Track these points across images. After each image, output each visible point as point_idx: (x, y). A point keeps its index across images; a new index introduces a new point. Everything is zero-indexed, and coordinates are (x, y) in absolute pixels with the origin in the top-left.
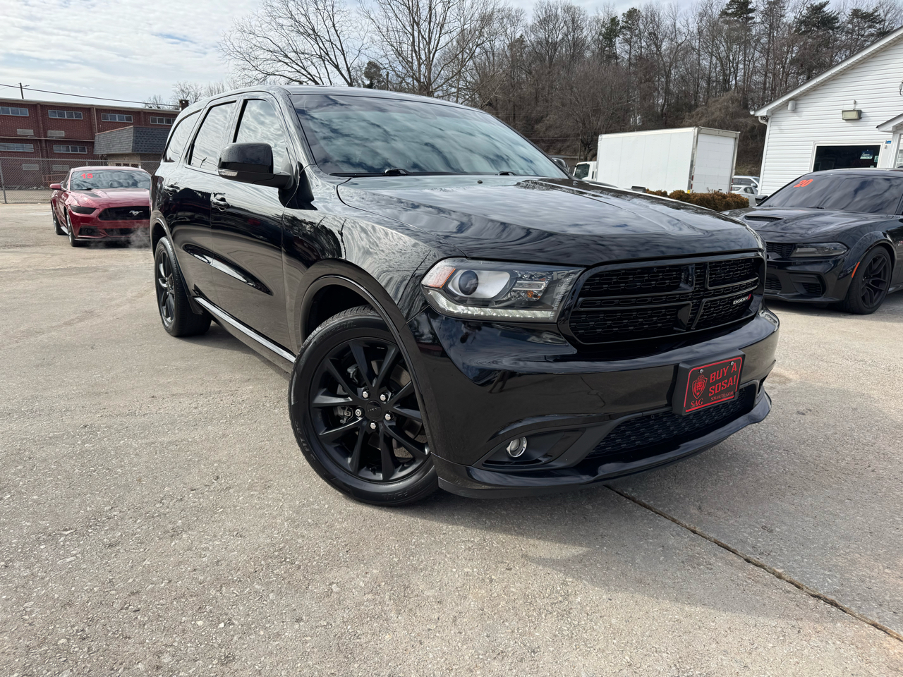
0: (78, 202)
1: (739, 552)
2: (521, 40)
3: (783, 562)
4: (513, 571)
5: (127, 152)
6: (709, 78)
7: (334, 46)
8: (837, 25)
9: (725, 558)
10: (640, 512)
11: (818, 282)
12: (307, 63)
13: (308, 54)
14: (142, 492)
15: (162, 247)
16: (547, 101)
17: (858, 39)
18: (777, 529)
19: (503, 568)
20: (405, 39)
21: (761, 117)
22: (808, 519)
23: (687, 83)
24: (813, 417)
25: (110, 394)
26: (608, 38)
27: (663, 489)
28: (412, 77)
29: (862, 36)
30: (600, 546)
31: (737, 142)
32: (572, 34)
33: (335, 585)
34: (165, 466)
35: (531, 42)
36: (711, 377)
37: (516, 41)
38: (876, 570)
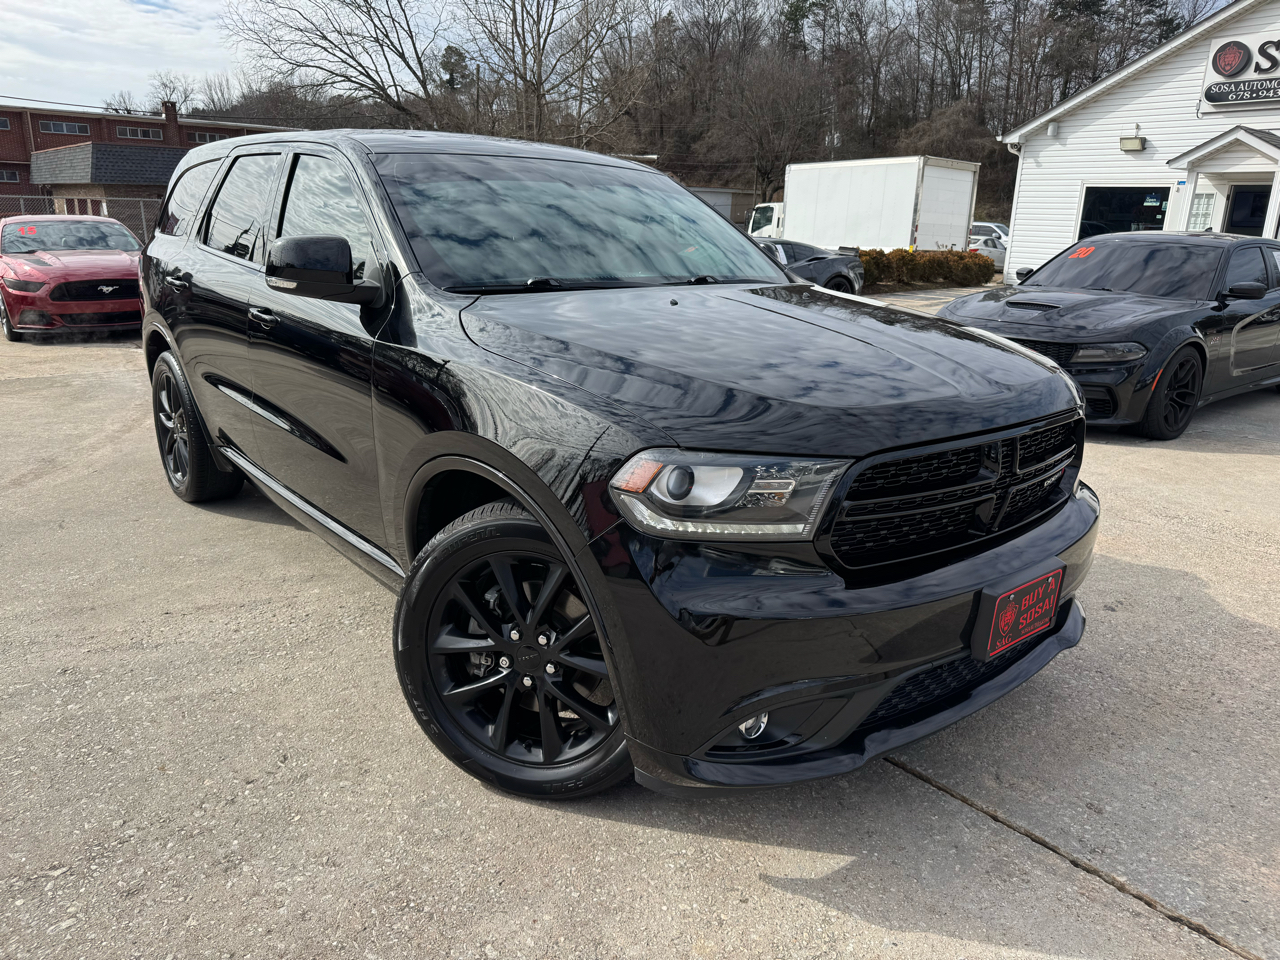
0: (15, 273)
1: (1062, 850)
2: (669, 19)
3: (1123, 864)
4: (750, 904)
5: (84, 182)
6: (933, 80)
7: (397, 24)
8: (1104, 8)
9: (1043, 861)
10: (916, 788)
11: (1108, 398)
12: (357, 50)
13: (357, 35)
14: (170, 790)
15: (165, 367)
16: (708, 110)
17: (1131, 29)
18: (1108, 808)
19: (735, 899)
20: (501, 15)
21: (1012, 145)
22: (1146, 787)
23: (903, 87)
24: (1126, 614)
25: (99, 611)
26: (792, 19)
27: (943, 747)
28: (515, 73)
29: (1138, 24)
30: (869, 851)
31: (977, 177)
32: (741, 12)
33: (489, 946)
34: (200, 740)
35: (683, 22)
36: (1023, 602)
37: (664, 21)
38: (1249, 870)
